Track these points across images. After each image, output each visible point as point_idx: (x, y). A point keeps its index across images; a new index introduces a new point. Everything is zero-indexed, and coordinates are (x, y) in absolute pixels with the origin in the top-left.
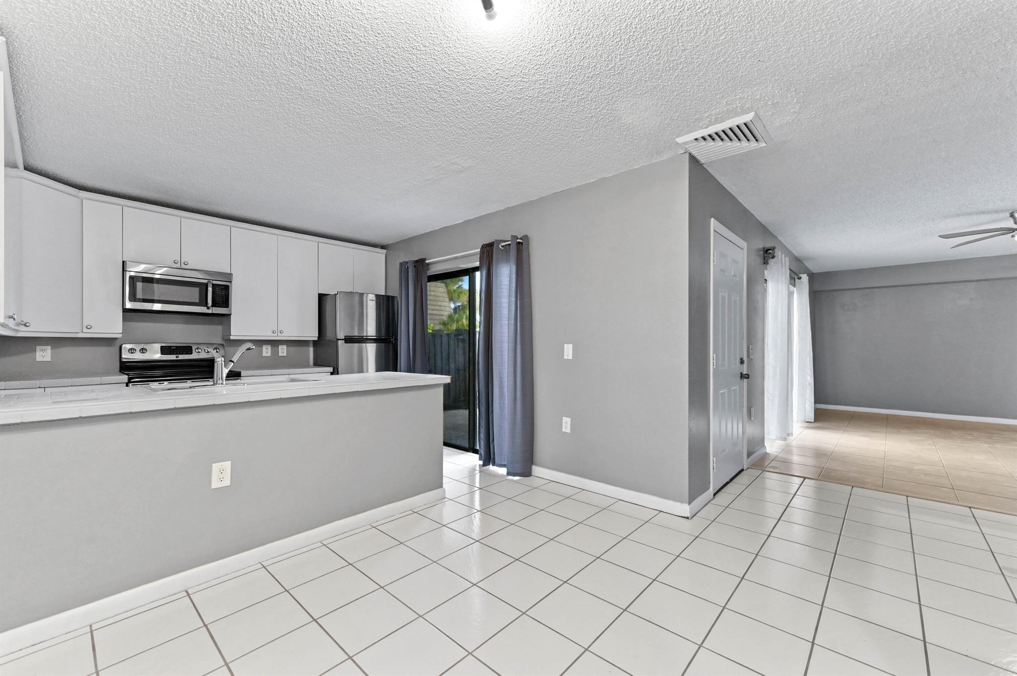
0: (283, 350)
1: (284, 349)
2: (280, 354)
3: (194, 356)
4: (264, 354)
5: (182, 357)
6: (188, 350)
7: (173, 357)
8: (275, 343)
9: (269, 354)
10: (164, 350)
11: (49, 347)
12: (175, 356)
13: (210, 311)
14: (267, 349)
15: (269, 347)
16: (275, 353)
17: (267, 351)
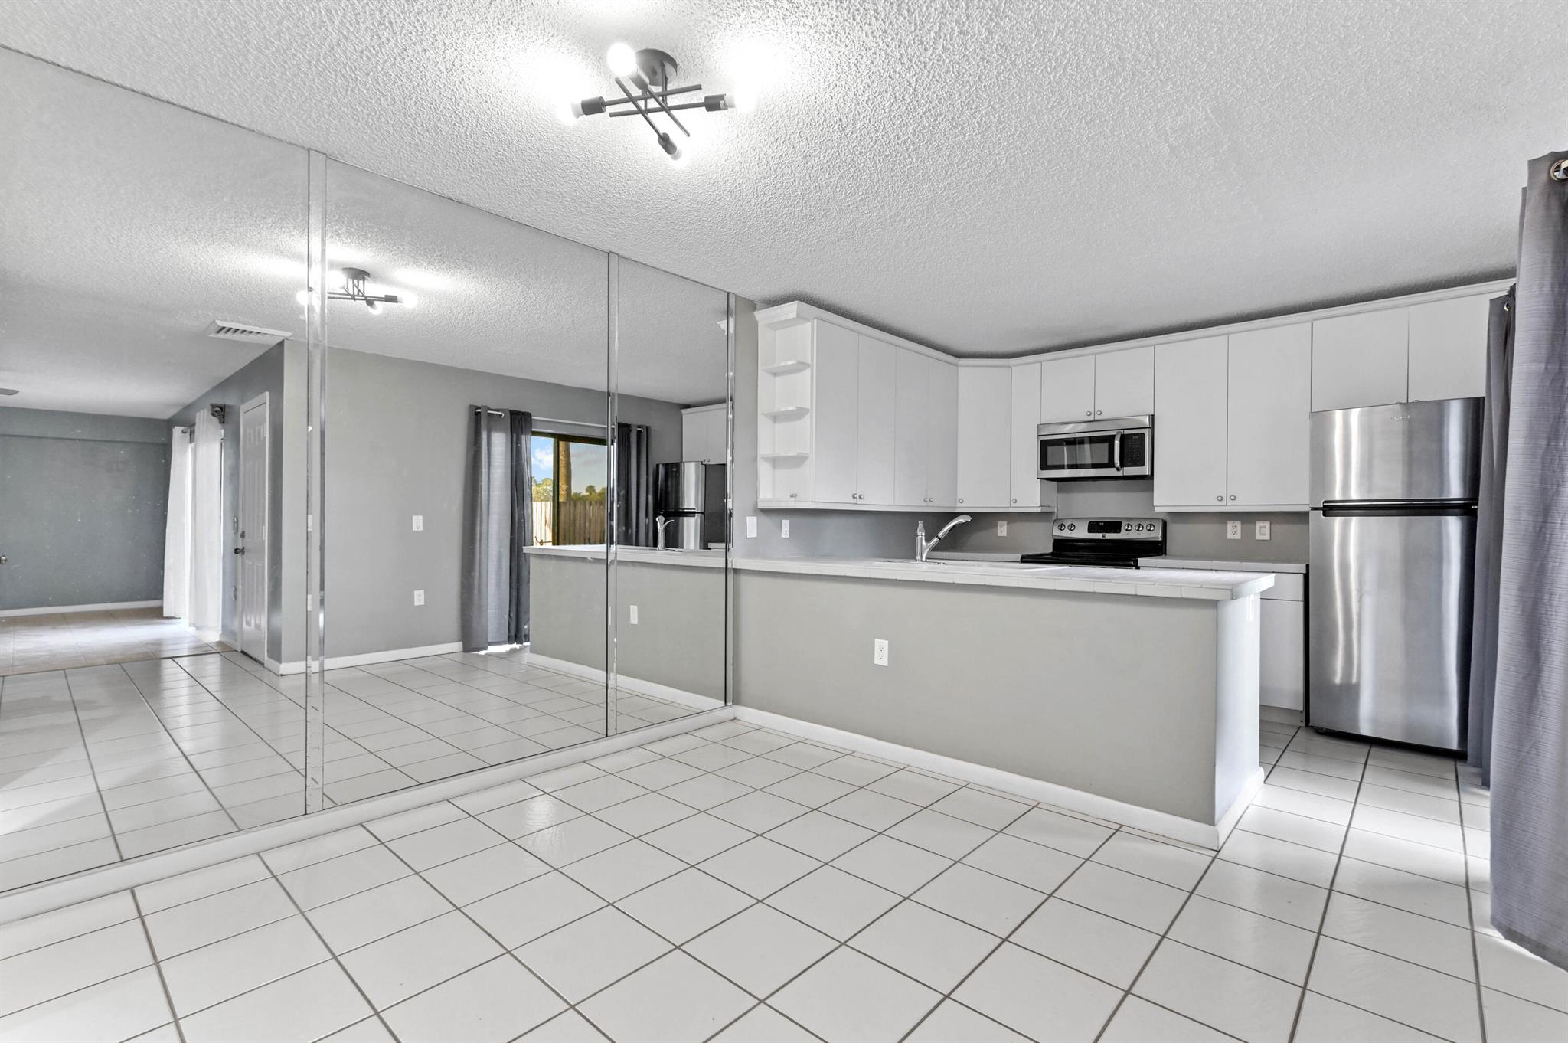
0: (1263, 530)
1: (1265, 527)
2: (1258, 537)
3: (1123, 535)
4: (1230, 536)
5: (1109, 536)
6: (1115, 526)
7: (1099, 536)
8: (1248, 518)
9: (1238, 536)
10: (1093, 527)
11: (1006, 522)
12: (1101, 534)
13: (1120, 474)
14: (1234, 527)
15: (1238, 524)
16: (1248, 534)
17: (1234, 531)
